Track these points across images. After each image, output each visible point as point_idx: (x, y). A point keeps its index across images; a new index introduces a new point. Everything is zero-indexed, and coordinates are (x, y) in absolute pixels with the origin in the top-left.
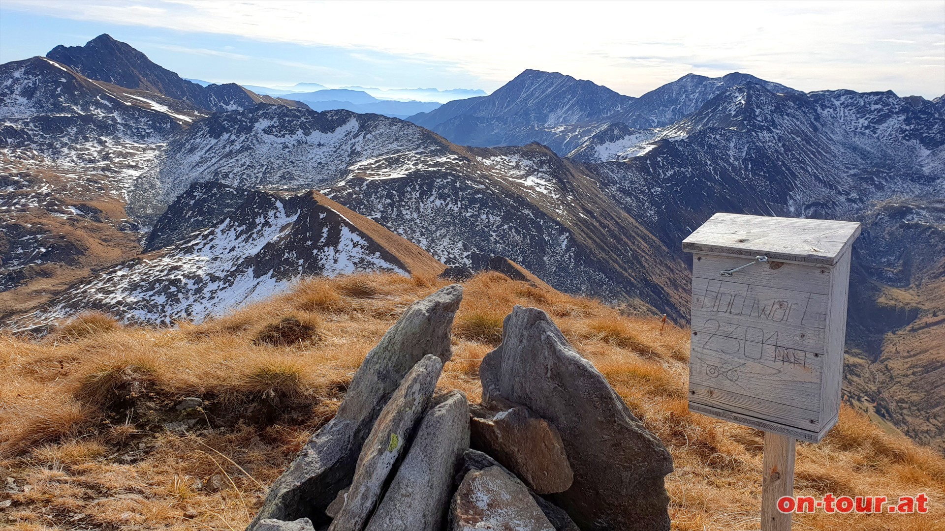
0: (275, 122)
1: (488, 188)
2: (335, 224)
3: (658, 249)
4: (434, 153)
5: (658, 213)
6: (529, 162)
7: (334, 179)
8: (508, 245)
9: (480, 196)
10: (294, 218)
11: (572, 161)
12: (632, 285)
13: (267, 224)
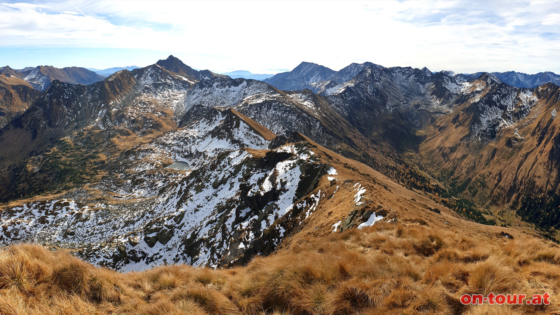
0: (219, 83)
1: (291, 106)
2: (238, 120)
3: (349, 125)
4: (272, 93)
5: (348, 113)
6: (305, 96)
7: (238, 103)
8: (299, 127)
9: (288, 109)
10: (225, 118)
11: (319, 95)
12: (341, 139)
13: (216, 120)
